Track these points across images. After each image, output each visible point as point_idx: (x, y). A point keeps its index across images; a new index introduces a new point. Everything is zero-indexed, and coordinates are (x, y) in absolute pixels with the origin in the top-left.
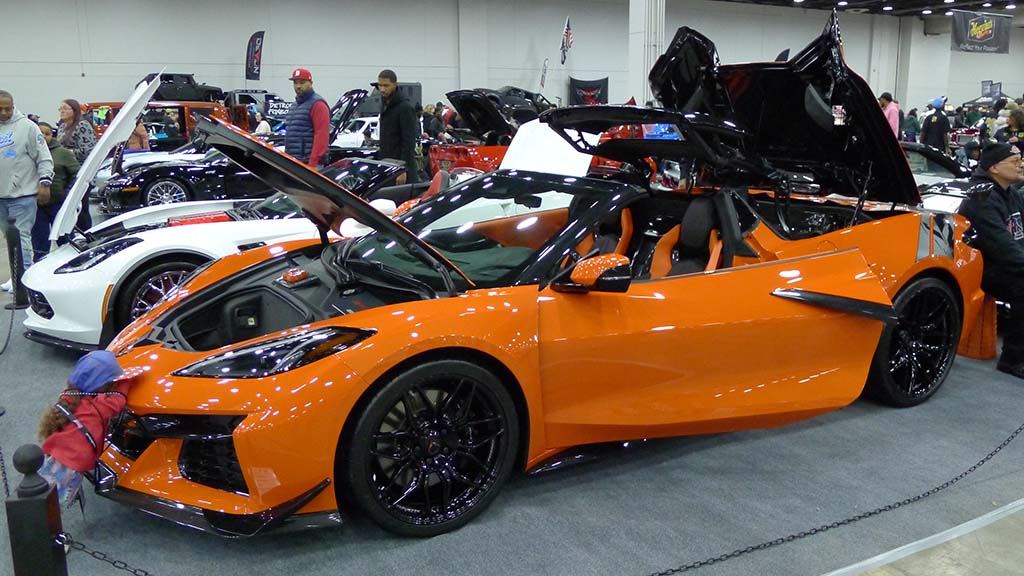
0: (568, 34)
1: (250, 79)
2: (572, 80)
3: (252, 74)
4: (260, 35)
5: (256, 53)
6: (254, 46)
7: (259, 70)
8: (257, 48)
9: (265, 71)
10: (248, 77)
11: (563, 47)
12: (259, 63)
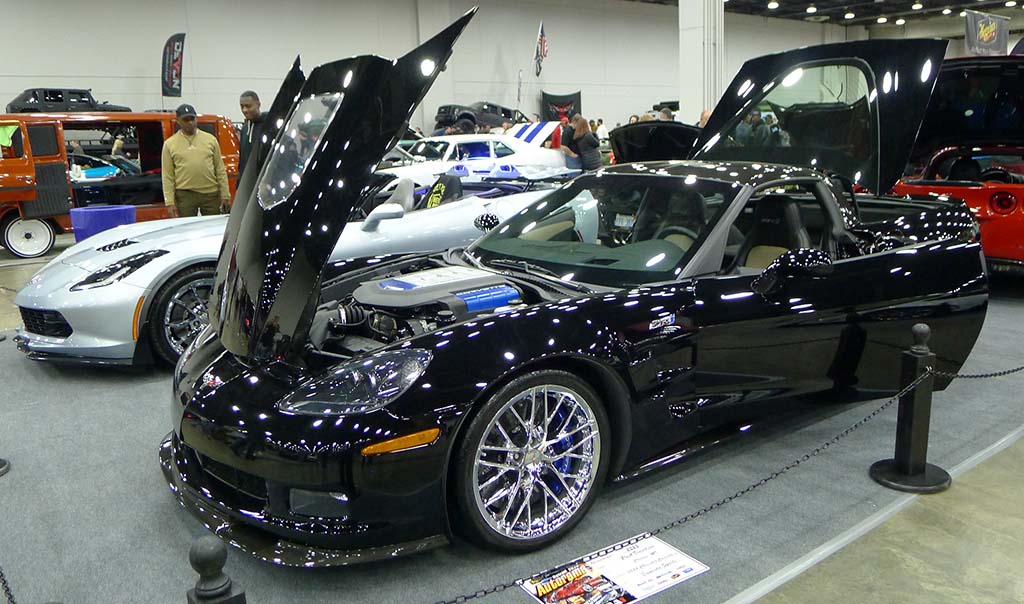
0: (542, 42)
1: (169, 95)
2: (544, 94)
3: (170, 89)
4: (180, 38)
5: (175, 61)
6: (172, 52)
7: (180, 85)
8: (176, 55)
9: (186, 86)
10: (165, 93)
11: (537, 55)
12: (179, 75)
